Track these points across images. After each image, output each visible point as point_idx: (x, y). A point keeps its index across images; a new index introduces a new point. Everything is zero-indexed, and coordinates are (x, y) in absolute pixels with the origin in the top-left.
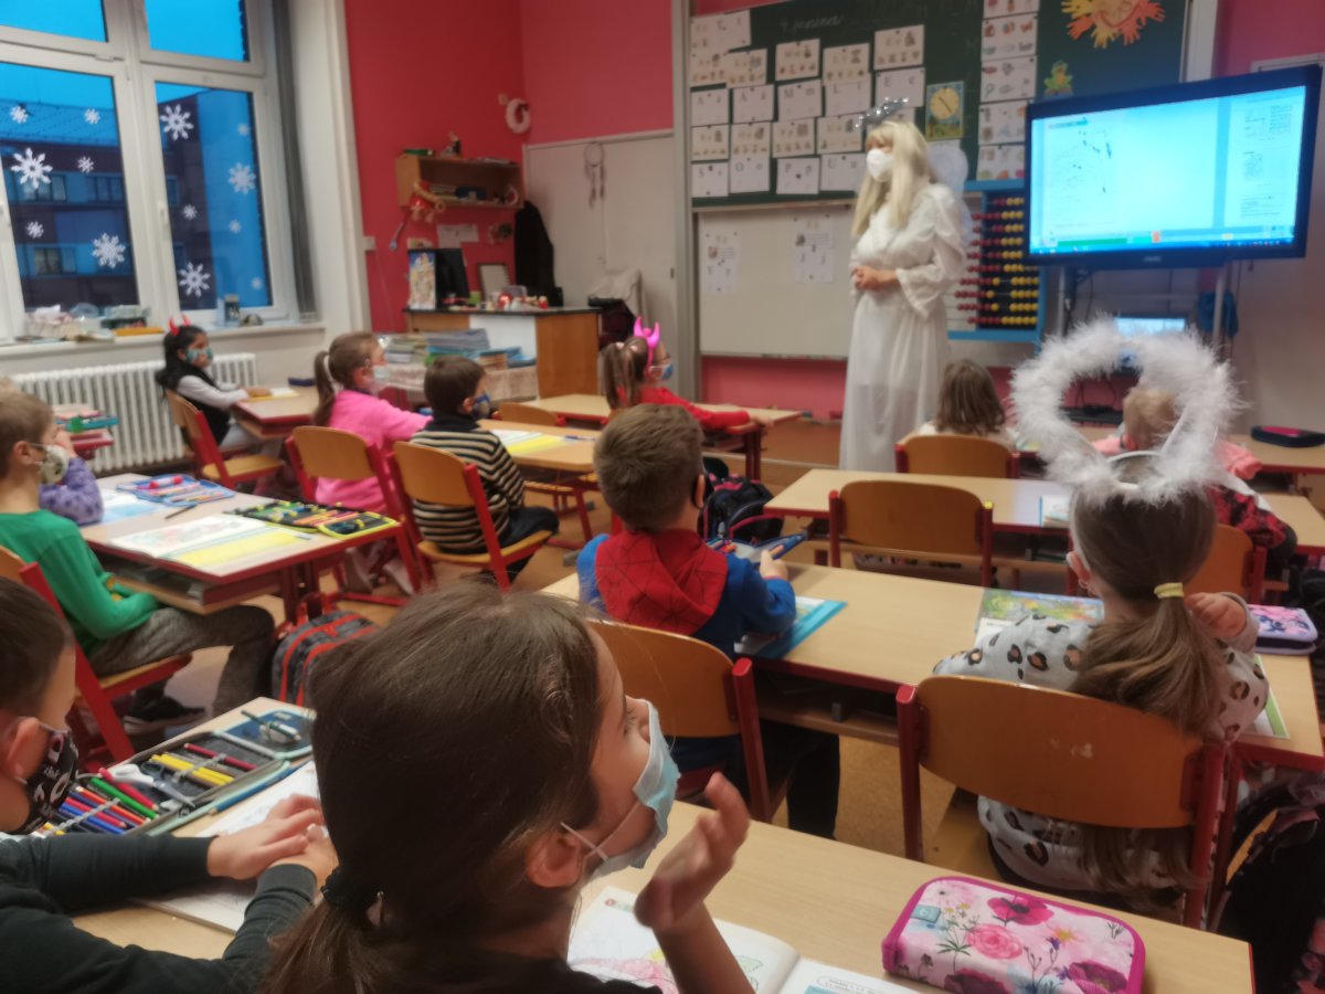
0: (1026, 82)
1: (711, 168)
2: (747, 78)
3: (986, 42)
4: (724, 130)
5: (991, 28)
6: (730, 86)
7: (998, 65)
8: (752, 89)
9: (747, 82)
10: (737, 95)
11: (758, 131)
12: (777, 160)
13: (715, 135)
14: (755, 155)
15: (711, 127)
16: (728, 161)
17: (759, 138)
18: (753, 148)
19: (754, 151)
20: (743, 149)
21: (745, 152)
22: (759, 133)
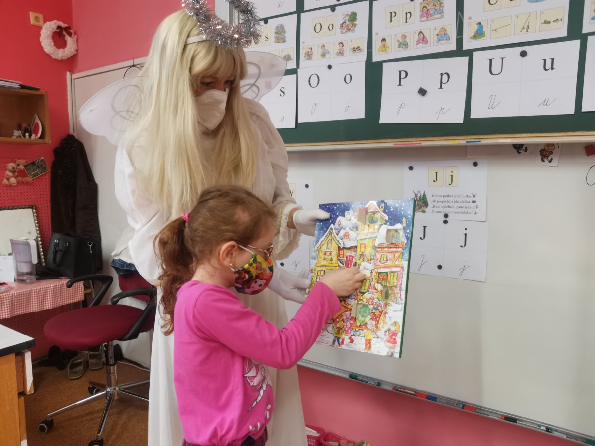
11: (347, 18)
12: (380, 64)
13: (276, 33)
14: (340, 59)
15: (269, 20)
16: (294, 72)
17: (348, 30)
18: (337, 48)
19: (340, 53)
20: (320, 51)
21: (323, 55)
22: (347, 23)
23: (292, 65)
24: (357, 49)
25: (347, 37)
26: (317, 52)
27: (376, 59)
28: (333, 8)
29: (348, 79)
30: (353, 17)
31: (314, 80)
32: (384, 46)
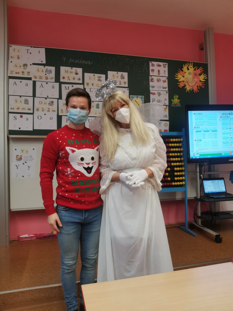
0: (166, 99)
1: (21, 117)
2: (44, 78)
3: (151, 84)
4: (30, 99)
5: (152, 79)
6: (33, 79)
7: (156, 92)
8: (47, 83)
9: (44, 80)
10: (38, 84)
11: (51, 102)
12: (61, 116)
13: (25, 101)
14: (48, 113)
15: (22, 97)
16: (33, 114)
17: (51, 105)
18: (47, 110)
19: (49, 111)
20: (42, 109)
21: (43, 111)
22: (51, 103)
23: (31, 112)
24: (53, 111)
25: (50, 107)
26: (40, 110)
27: (60, 114)
28: (46, 98)
29: (51, 118)
30: (52, 102)
31: (40, 117)
32: (62, 111)
